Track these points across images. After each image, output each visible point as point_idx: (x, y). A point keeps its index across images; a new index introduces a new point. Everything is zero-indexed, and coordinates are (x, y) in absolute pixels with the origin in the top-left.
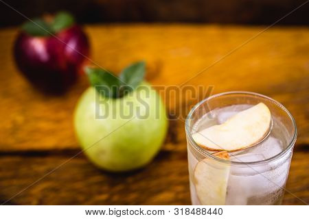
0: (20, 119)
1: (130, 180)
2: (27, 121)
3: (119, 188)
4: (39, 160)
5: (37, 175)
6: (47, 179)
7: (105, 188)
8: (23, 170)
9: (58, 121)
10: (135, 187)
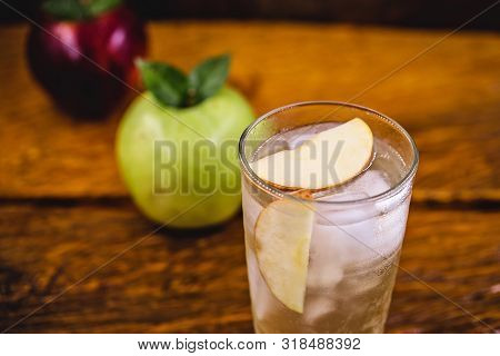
0: (33, 152)
1: (202, 243)
2: (44, 156)
3: (185, 253)
4: (59, 211)
5: (55, 232)
6: (72, 238)
7: (163, 253)
8: (35, 225)
9: (94, 157)
10: (209, 253)
